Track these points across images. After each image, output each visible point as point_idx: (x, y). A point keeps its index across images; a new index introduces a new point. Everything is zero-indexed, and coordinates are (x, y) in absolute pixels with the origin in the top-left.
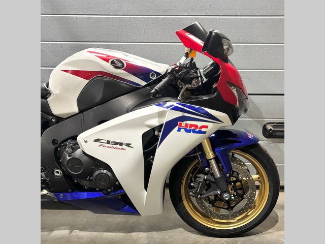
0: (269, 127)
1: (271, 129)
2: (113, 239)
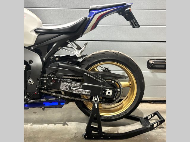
0: (151, 62)
1: (152, 63)
2: (54, 130)
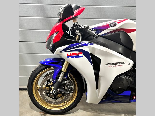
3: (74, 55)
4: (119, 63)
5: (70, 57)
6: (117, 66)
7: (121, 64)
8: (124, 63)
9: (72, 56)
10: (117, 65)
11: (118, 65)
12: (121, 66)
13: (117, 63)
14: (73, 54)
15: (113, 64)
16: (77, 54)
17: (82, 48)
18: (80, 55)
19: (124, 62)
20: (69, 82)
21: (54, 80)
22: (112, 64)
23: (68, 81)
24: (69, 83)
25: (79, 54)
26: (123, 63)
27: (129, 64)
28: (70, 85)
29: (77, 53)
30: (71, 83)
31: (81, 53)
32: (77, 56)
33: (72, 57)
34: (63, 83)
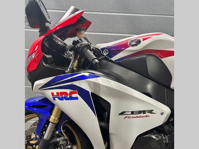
3: (63, 96)
4: (144, 112)
5: (57, 99)
6: (140, 117)
7: (147, 114)
8: (153, 112)
9: (60, 96)
10: (139, 115)
11: (142, 115)
12: (146, 116)
13: (140, 112)
14: (62, 93)
15: (132, 113)
16: (68, 93)
17: (76, 83)
18: (74, 96)
19: (153, 110)
20: (63, 140)
21: (38, 136)
22: (130, 113)
23: (62, 138)
24: (65, 142)
25: (71, 93)
26: (151, 112)
27: (162, 114)
28: (66, 145)
29: (68, 91)
30: (67, 142)
31: (75, 93)
32: (68, 97)
33: (61, 99)
34: (53, 141)
